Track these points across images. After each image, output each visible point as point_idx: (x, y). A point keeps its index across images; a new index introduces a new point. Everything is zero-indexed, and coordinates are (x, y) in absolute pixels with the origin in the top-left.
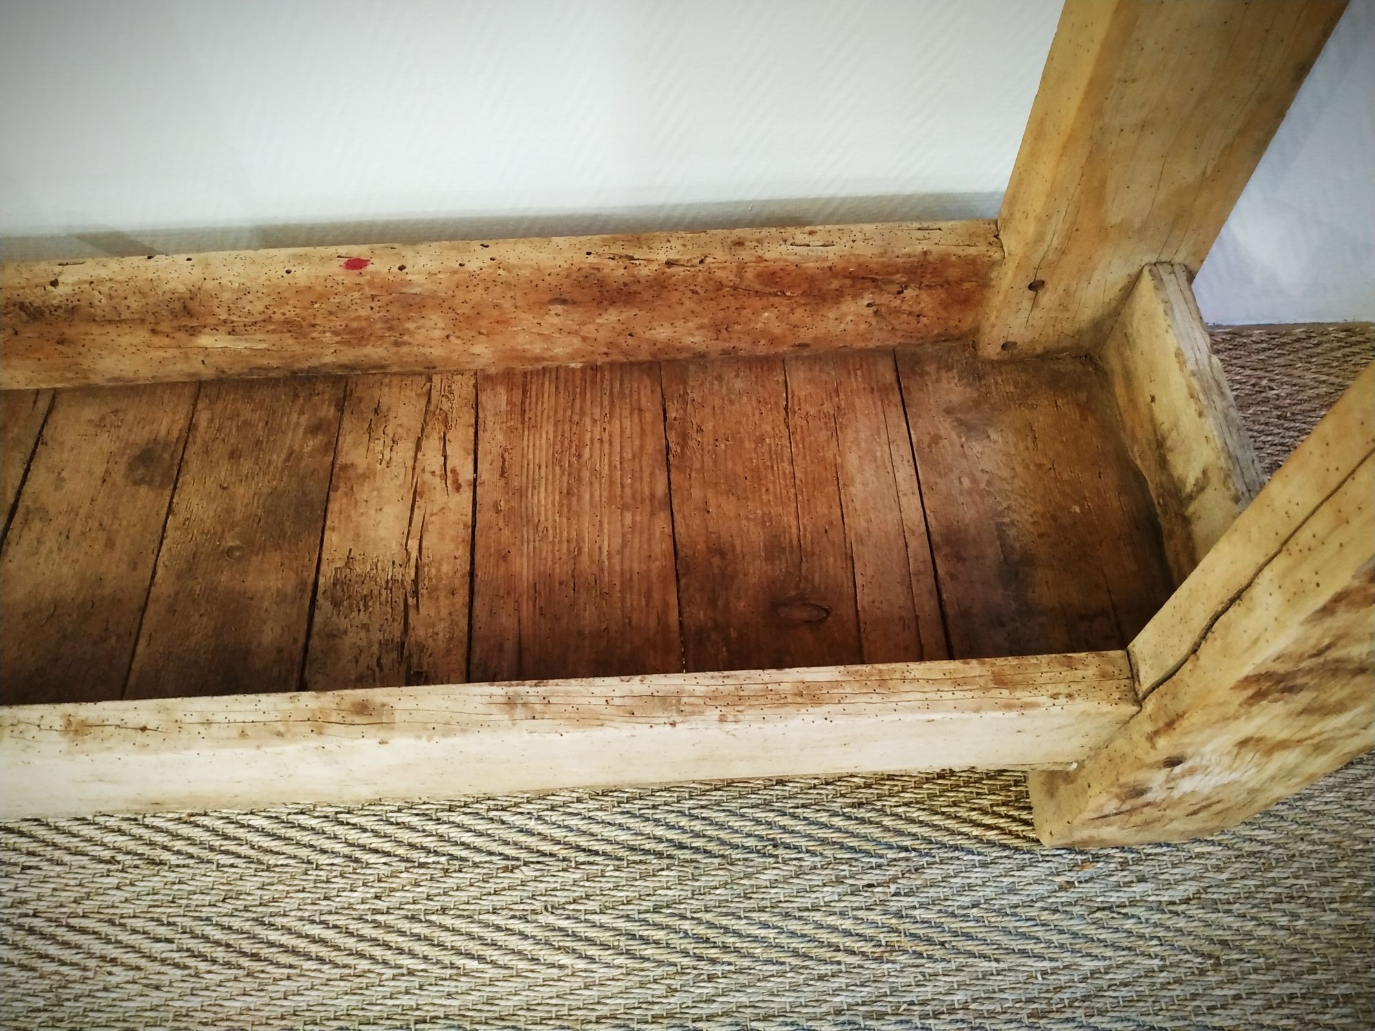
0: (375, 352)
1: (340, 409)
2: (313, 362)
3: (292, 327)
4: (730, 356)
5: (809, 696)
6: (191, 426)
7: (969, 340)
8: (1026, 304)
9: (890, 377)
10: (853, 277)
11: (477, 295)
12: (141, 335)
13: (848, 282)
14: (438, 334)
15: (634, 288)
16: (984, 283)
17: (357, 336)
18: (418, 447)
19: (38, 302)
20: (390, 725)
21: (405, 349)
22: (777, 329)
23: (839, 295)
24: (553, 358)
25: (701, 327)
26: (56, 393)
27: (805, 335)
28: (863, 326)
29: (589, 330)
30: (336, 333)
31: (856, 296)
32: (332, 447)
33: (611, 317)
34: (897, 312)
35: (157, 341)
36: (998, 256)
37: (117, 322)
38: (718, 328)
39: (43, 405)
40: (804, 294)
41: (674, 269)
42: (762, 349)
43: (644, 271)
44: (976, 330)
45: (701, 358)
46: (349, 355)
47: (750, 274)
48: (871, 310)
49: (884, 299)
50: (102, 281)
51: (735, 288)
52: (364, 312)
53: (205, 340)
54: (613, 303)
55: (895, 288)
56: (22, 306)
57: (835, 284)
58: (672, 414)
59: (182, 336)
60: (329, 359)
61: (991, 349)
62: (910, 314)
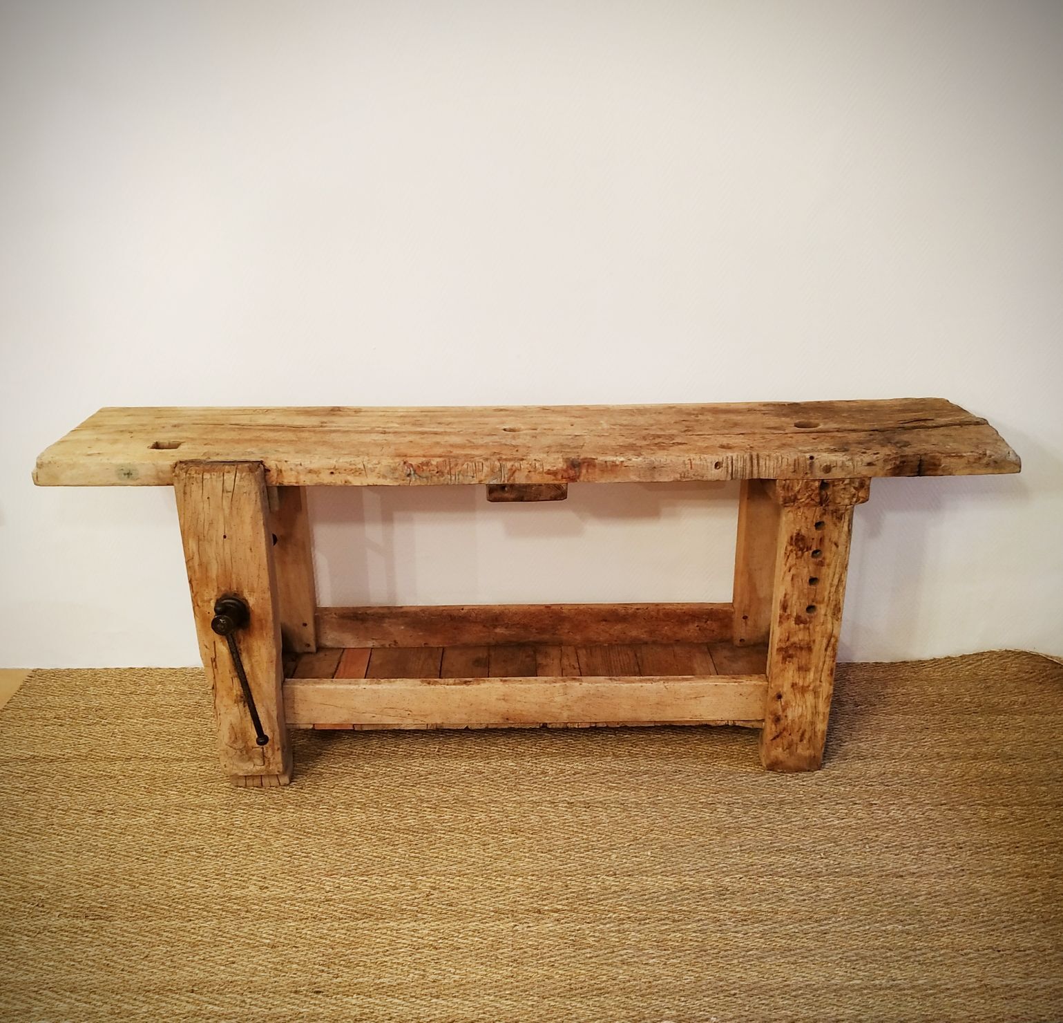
0: (546, 637)
1: (535, 652)
2: (527, 640)
3: (525, 627)
4: (654, 643)
5: (687, 680)
6: (489, 655)
7: (729, 641)
8: (744, 625)
9: (706, 650)
10: (690, 615)
11: (580, 618)
12: (480, 627)
13: (690, 617)
14: (566, 631)
15: (628, 617)
16: (731, 620)
17: (542, 630)
18: (561, 660)
19: (455, 614)
20: (582, 681)
21: (555, 636)
22: (669, 634)
23: (687, 622)
24: (599, 641)
25: (645, 632)
26: (443, 648)
27: (679, 636)
28: (696, 634)
29: (612, 631)
30: (536, 629)
31: (693, 622)
32: (536, 660)
33: (619, 627)
34: (705, 629)
35: (485, 629)
36: (733, 610)
37: (476, 622)
38: (651, 632)
39: (441, 651)
40: (677, 621)
41: (640, 611)
42: (665, 642)
43: (630, 611)
44: (732, 637)
45: (646, 643)
46: (539, 637)
47: (661, 614)
48: (698, 628)
49: (702, 624)
50: (476, 609)
51: (656, 618)
52: (547, 622)
53: (498, 630)
54: (620, 622)
55: (704, 620)
56: (451, 616)
57: (686, 618)
58: (638, 655)
59: (492, 628)
60: (531, 639)
61: (737, 642)
62: (710, 630)
